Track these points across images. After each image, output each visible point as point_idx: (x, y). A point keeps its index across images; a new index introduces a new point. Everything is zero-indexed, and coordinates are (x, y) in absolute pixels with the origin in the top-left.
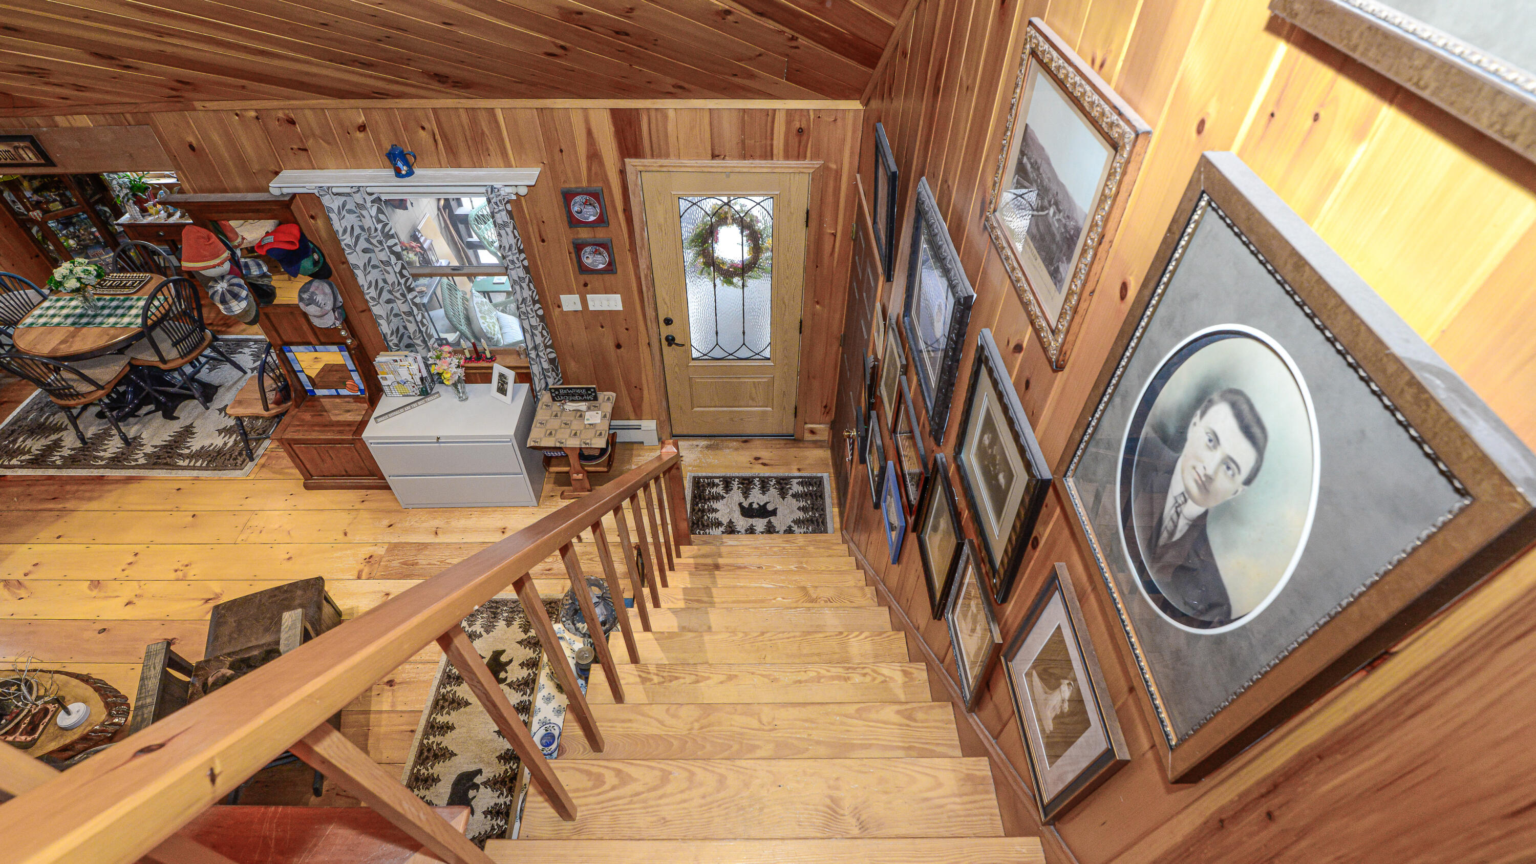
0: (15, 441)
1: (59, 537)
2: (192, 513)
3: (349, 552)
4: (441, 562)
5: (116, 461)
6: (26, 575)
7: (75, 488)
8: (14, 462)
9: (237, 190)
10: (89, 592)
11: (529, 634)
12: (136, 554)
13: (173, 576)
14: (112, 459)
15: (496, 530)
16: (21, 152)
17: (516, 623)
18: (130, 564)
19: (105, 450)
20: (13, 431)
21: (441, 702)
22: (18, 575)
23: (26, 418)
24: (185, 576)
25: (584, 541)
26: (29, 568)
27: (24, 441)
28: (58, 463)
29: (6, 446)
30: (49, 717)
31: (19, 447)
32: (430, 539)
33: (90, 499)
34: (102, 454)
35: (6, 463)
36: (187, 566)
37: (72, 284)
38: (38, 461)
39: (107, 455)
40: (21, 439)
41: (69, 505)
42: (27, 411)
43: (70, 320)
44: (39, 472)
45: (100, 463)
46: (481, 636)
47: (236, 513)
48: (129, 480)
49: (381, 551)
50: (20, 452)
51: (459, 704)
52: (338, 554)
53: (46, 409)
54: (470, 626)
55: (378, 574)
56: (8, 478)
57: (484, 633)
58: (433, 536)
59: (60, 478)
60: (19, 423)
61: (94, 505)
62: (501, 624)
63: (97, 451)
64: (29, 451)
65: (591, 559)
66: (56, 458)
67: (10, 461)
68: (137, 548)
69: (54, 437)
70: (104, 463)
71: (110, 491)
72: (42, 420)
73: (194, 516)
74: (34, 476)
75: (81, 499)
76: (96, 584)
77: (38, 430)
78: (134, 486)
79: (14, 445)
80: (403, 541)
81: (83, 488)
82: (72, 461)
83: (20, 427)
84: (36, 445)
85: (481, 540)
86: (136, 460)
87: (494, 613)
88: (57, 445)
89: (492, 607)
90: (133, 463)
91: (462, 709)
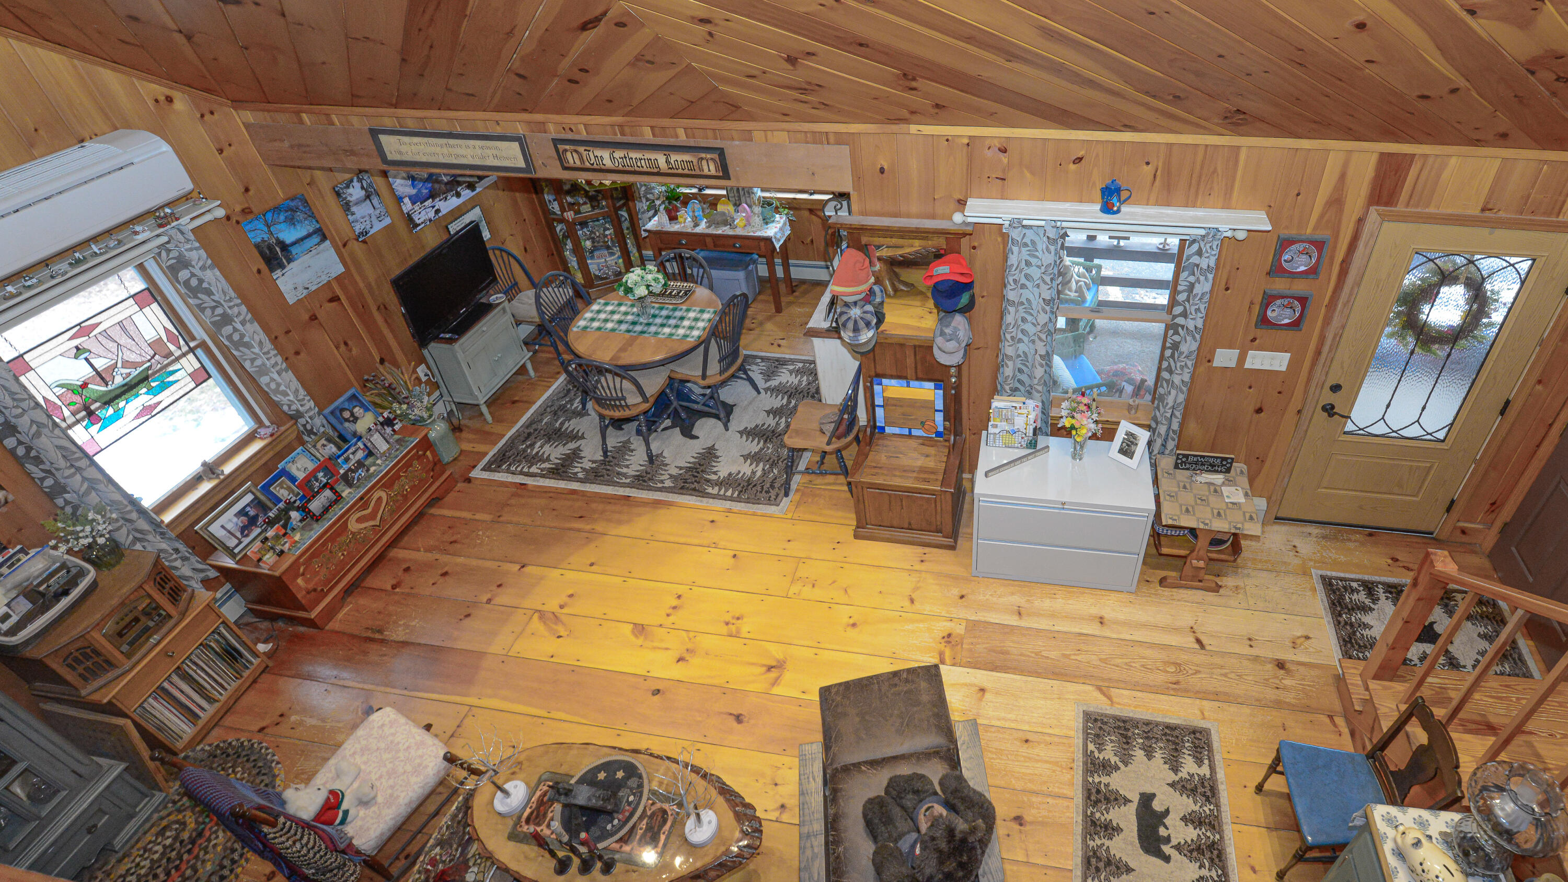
0: (532, 446)
1: (592, 565)
2: (732, 553)
3: (921, 625)
4: (1036, 654)
5: (641, 481)
6: (562, 607)
7: (601, 507)
8: (534, 469)
9: (908, 216)
10: (633, 638)
11: (1180, 774)
12: (679, 597)
13: (724, 630)
14: (638, 478)
15: (1091, 618)
16: (704, 163)
17: (1158, 755)
18: (674, 608)
19: (627, 466)
20: (529, 435)
21: (1093, 861)
22: (552, 605)
23: (541, 421)
24: (738, 631)
25: (1208, 648)
26: (564, 599)
27: (542, 447)
28: (580, 475)
29: (524, 450)
30: (669, 824)
31: (538, 453)
32: (1013, 621)
33: (620, 522)
34: (625, 470)
35: (525, 470)
36: (738, 619)
37: (641, 291)
38: (560, 471)
39: (631, 472)
40: (538, 444)
41: (599, 527)
42: (541, 413)
43: (624, 327)
44: (562, 484)
45: (624, 480)
46: (1117, 768)
47: (781, 558)
48: (657, 504)
49: (959, 629)
50: (537, 459)
51: (1118, 868)
52: (910, 627)
53: (560, 413)
54: (1100, 751)
55: (964, 660)
56: (530, 488)
57: (1120, 764)
58: (1016, 617)
59: (583, 494)
60: (534, 426)
61: (624, 530)
62: (1139, 754)
63: (618, 465)
64: (548, 459)
65: (1225, 675)
66: (577, 469)
67: (529, 467)
68: (681, 589)
69: (572, 445)
70: (628, 481)
71: (640, 515)
72: (557, 425)
73: (735, 556)
74: (557, 488)
75: (609, 520)
76: (640, 629)
77: (556, 435)
78: (662, 512)
79: (532, 450)
80: (983, 619)
81: (609, 507)
82: (594, 476)
83: (536, 430)
84: (555, 452)
85: (1077, 630)
86: (662, 482)
87: (1126, 737)
88: (575, 455)
89: (1119, 728)
90: (660, 485)
91: (1124, 876)
